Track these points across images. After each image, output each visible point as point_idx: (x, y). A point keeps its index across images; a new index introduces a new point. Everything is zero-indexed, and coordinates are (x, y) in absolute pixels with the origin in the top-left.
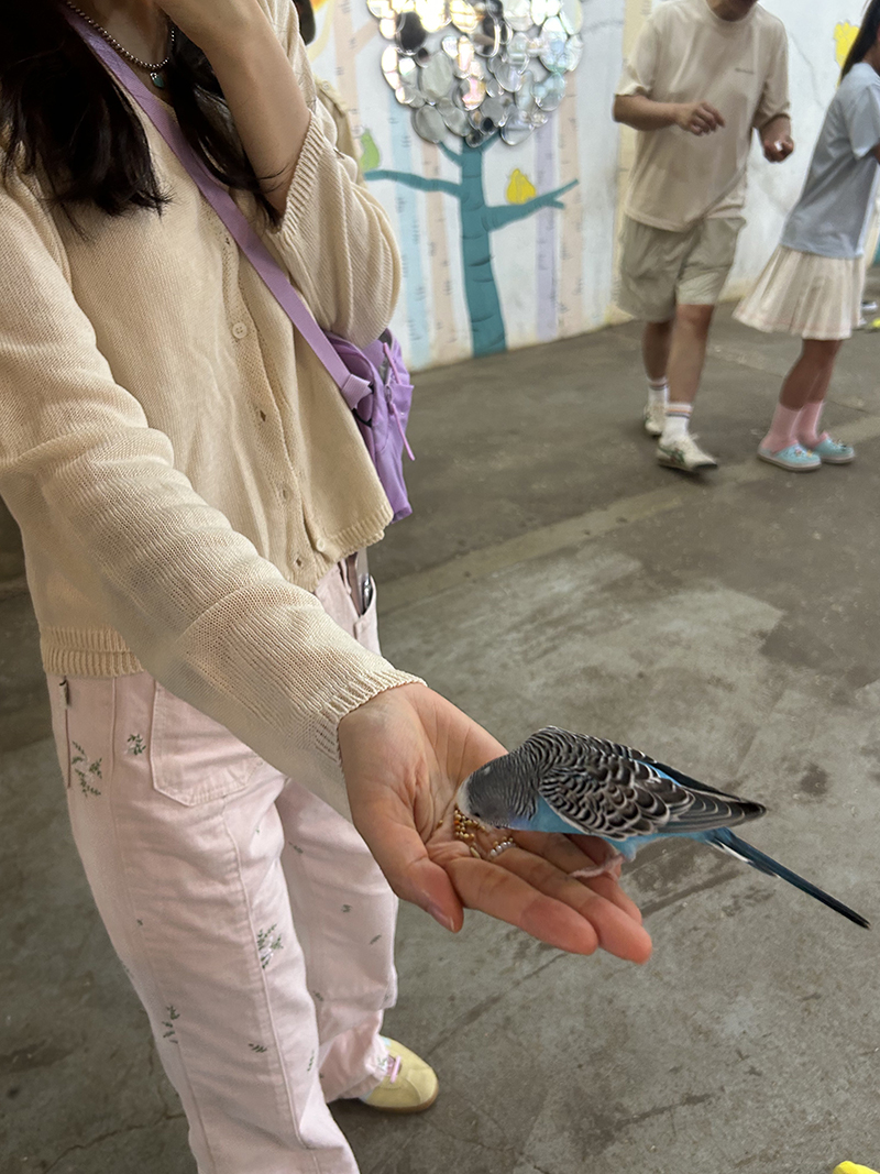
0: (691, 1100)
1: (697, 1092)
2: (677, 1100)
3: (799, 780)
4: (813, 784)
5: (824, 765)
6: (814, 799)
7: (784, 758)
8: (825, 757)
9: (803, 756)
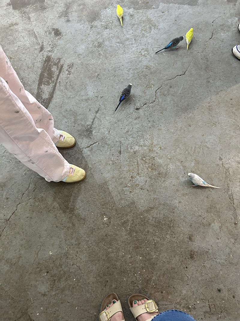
0: (97, 112)
1: (97, 110)
2: (95, 114)
3: (54, 34)
4: (57, 33)
5: (55, 27)
6: (61, 36)
7: (46, 32)
8: (53, 25)
9: (49, 28)
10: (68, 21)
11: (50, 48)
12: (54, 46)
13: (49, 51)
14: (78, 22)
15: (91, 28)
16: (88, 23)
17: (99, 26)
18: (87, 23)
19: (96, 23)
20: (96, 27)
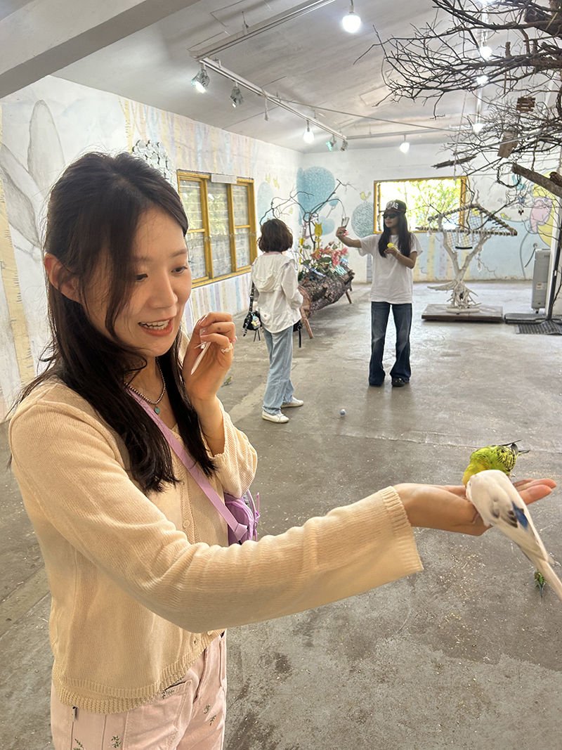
3: (275, 667)
4: (283, 665)
5: (281, 651)
6: (288, 675)
7: (261, 657)
8: (279, 646)
9: (270, 651)
10: (309, 645)
11: (260, 697)
12: (270, 693)
13: (256, 702)
14: (327, 652)
15: (351, 671)
16: (346, 660)
17: (369, 673)
18: (345, 658)
19: (362, 664)
20: (361, 672)
